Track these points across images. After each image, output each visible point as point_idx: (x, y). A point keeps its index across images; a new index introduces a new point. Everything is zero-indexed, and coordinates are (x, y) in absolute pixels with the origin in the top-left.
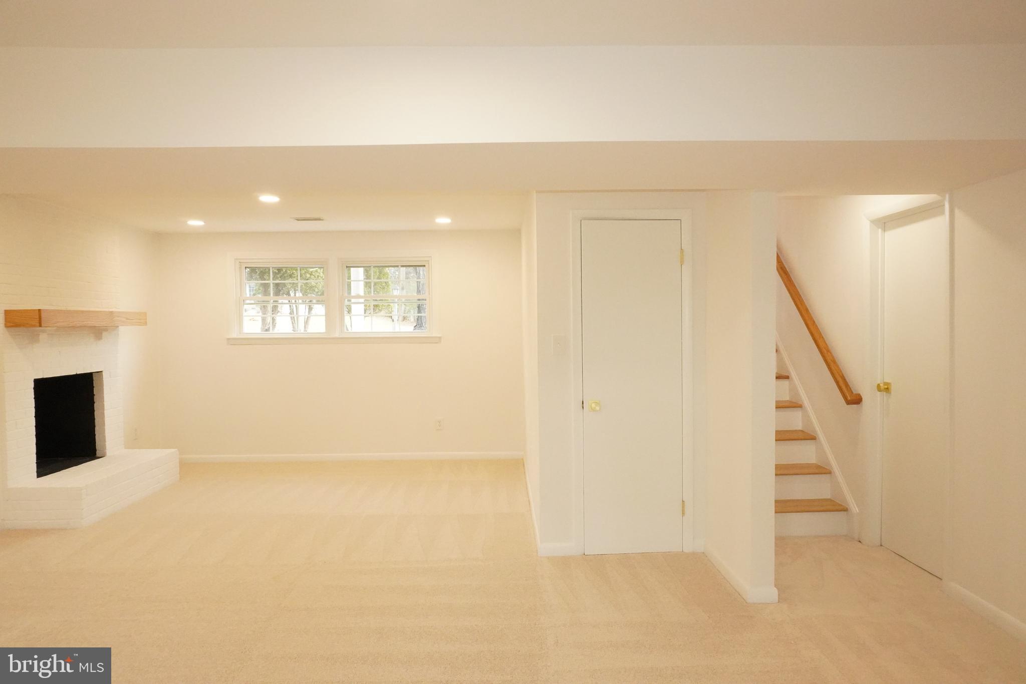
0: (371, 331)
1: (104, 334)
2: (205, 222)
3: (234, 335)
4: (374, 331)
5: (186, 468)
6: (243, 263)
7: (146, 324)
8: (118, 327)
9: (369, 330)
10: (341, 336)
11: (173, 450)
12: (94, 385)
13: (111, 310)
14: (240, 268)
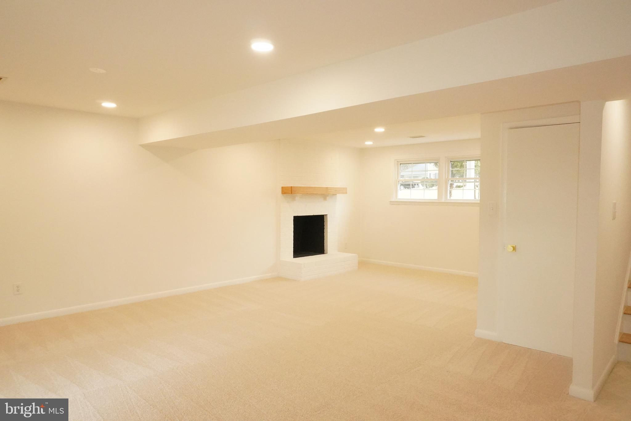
0: (462, 199)
1: (328, 198)
2: (373, 143)
3: (393, 200)
4: (464, 199)
5: (363, 264)
6: (399, 161)
7: (346, 193)
8: (336, 194)
9: (461, 198)
10: (445, 202)
11: (355, 255)
12: (325, 221)
13: (326, 187)
14: (397, 164)
